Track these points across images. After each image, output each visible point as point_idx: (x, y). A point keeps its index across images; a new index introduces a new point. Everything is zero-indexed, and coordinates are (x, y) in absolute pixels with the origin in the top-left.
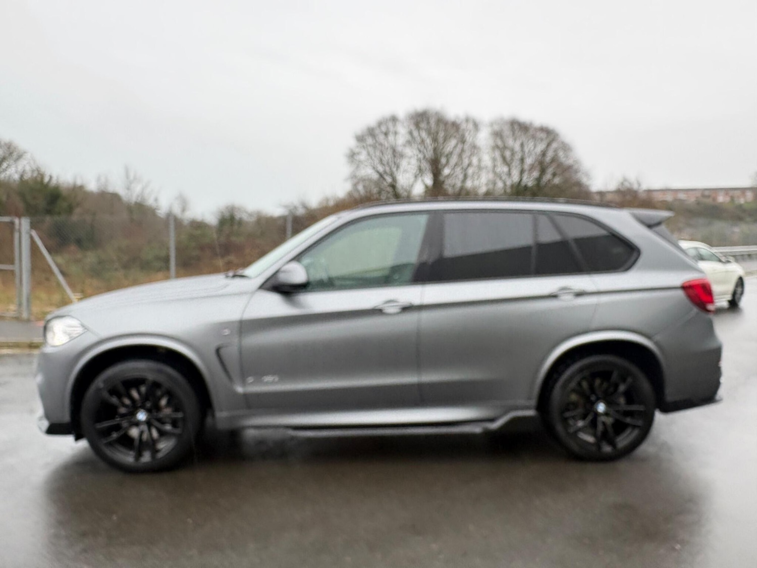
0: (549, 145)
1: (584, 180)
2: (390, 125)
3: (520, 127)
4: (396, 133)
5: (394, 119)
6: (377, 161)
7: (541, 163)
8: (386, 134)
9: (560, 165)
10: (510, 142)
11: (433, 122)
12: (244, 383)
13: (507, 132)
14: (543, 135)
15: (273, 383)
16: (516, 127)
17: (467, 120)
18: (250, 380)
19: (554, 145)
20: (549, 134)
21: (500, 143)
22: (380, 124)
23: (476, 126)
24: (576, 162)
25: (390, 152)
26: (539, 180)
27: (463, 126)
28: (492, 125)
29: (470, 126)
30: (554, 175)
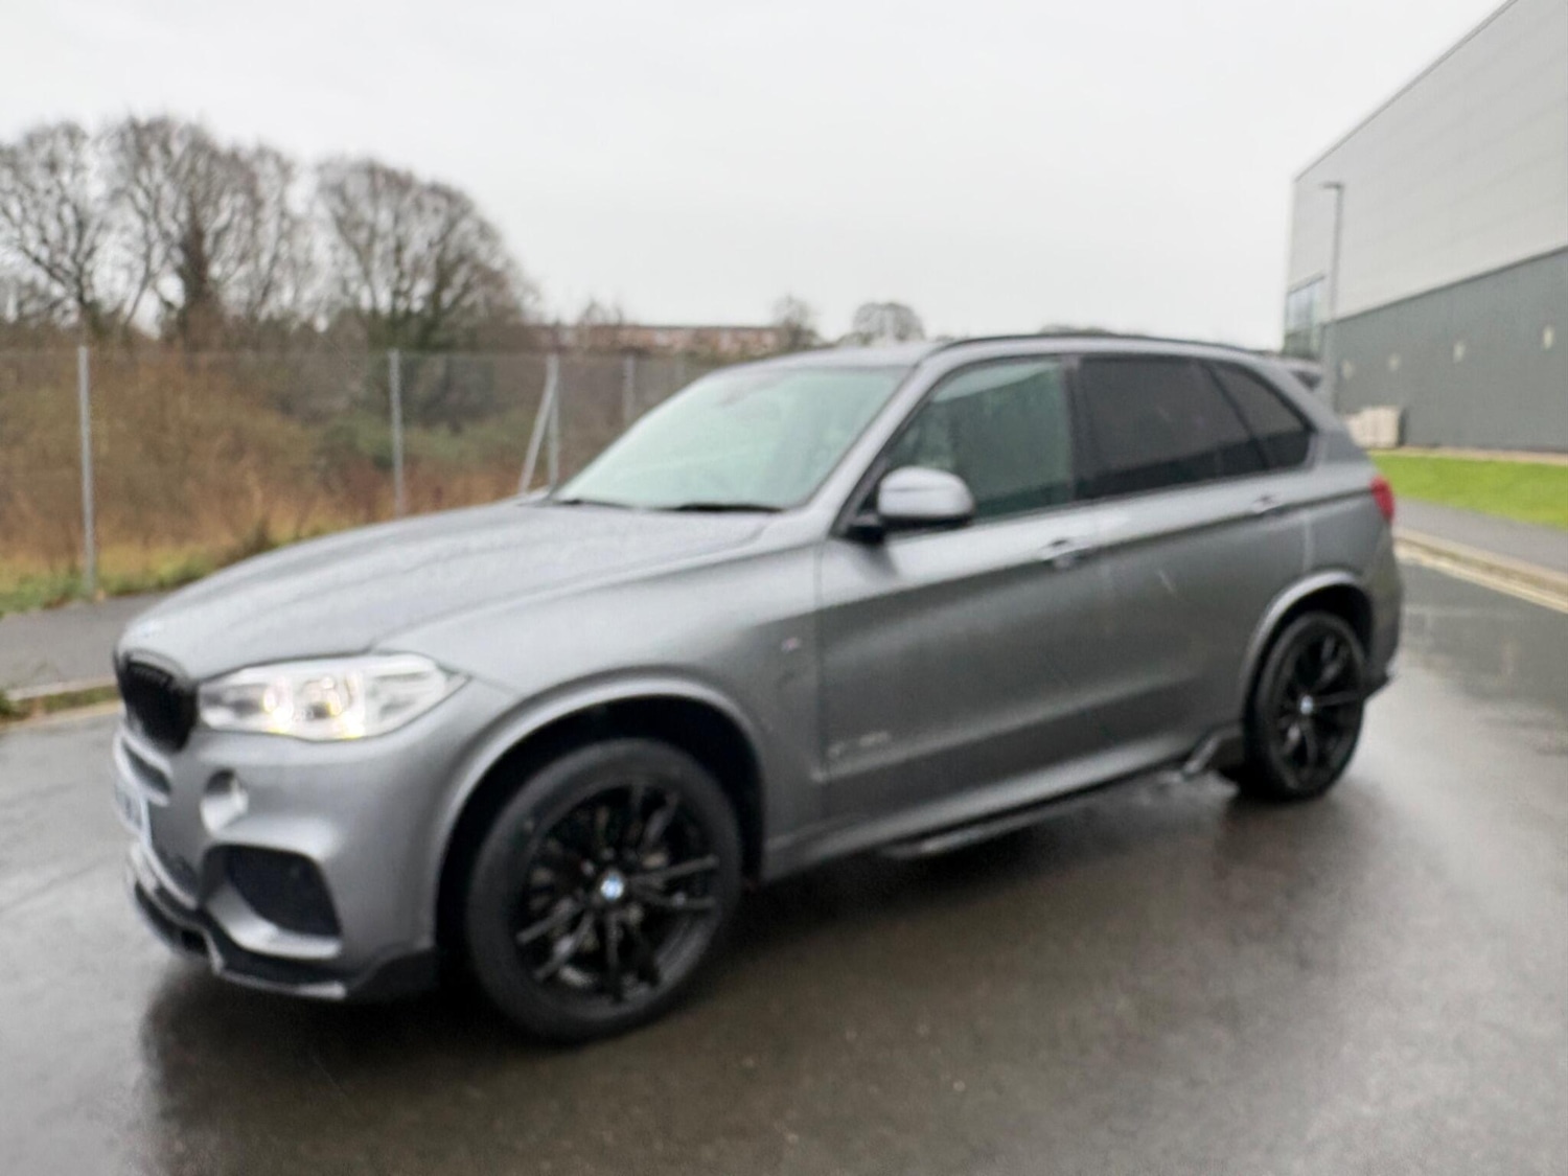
0: (452, 224)
1: (528, 302)
2: (63, 144)
3: (391, 183)
4: (78, 169)
5: (73, 133)
6: (30, 231)
7: (439, 262)
8: (52, 166)
9: (477, 267)
10: (365, 210)
11: (177, 148)
12: (824, 760)
13: (357, 187)
14: (442, 203)
15: (878, 747)
16: (381, 181)
17: (262, 153)
18: (836, 750)
19: (465, 225)
20: (452, 203)
21: (342, 210)
22: (32, 141)
23: (285, 170)
24: (509, 263)
25: (67, 212)
26: (434, 298)
27: (257, 167)
28: (321, 168)
29: (270, 168)
30: (467, 288)
